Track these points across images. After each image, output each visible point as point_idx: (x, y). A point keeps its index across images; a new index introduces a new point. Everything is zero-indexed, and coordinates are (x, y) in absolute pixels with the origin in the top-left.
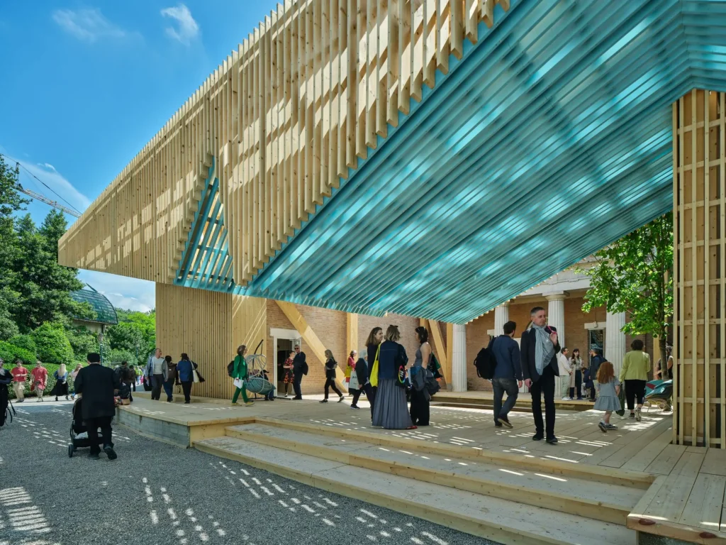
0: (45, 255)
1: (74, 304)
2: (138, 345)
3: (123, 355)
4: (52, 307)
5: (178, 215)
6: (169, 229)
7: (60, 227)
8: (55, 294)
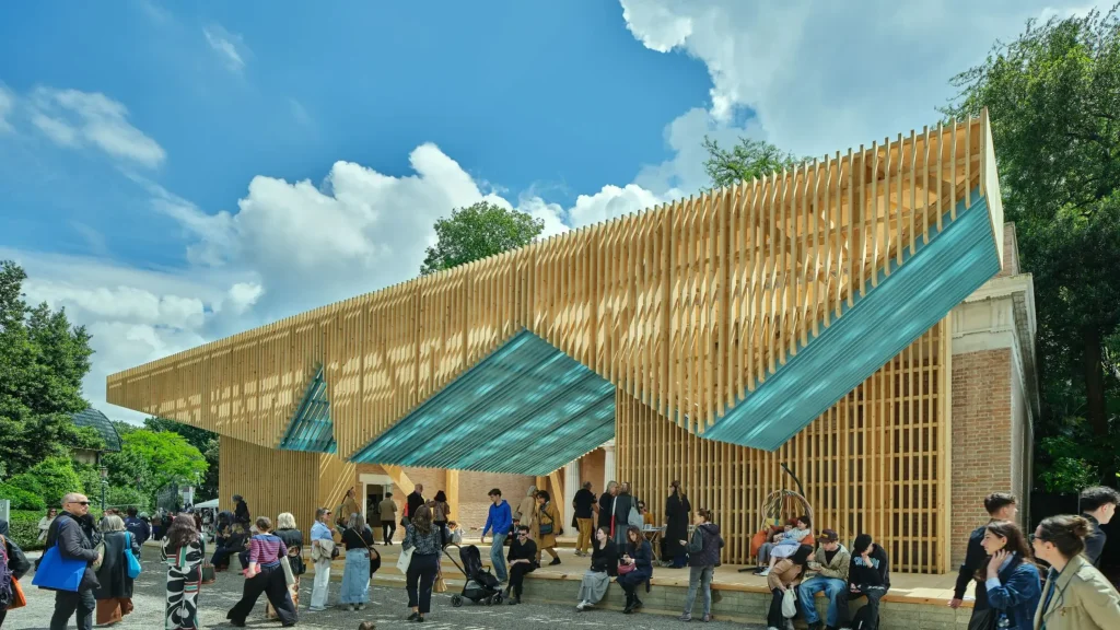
0: (41, 369)
1: (74, 429)
2: (142, 479)
3: (127, 495)
4: (48, 436)
5: (286, 398)
6: (276, 405)
7: (60, 331)
8: (53, 419)
